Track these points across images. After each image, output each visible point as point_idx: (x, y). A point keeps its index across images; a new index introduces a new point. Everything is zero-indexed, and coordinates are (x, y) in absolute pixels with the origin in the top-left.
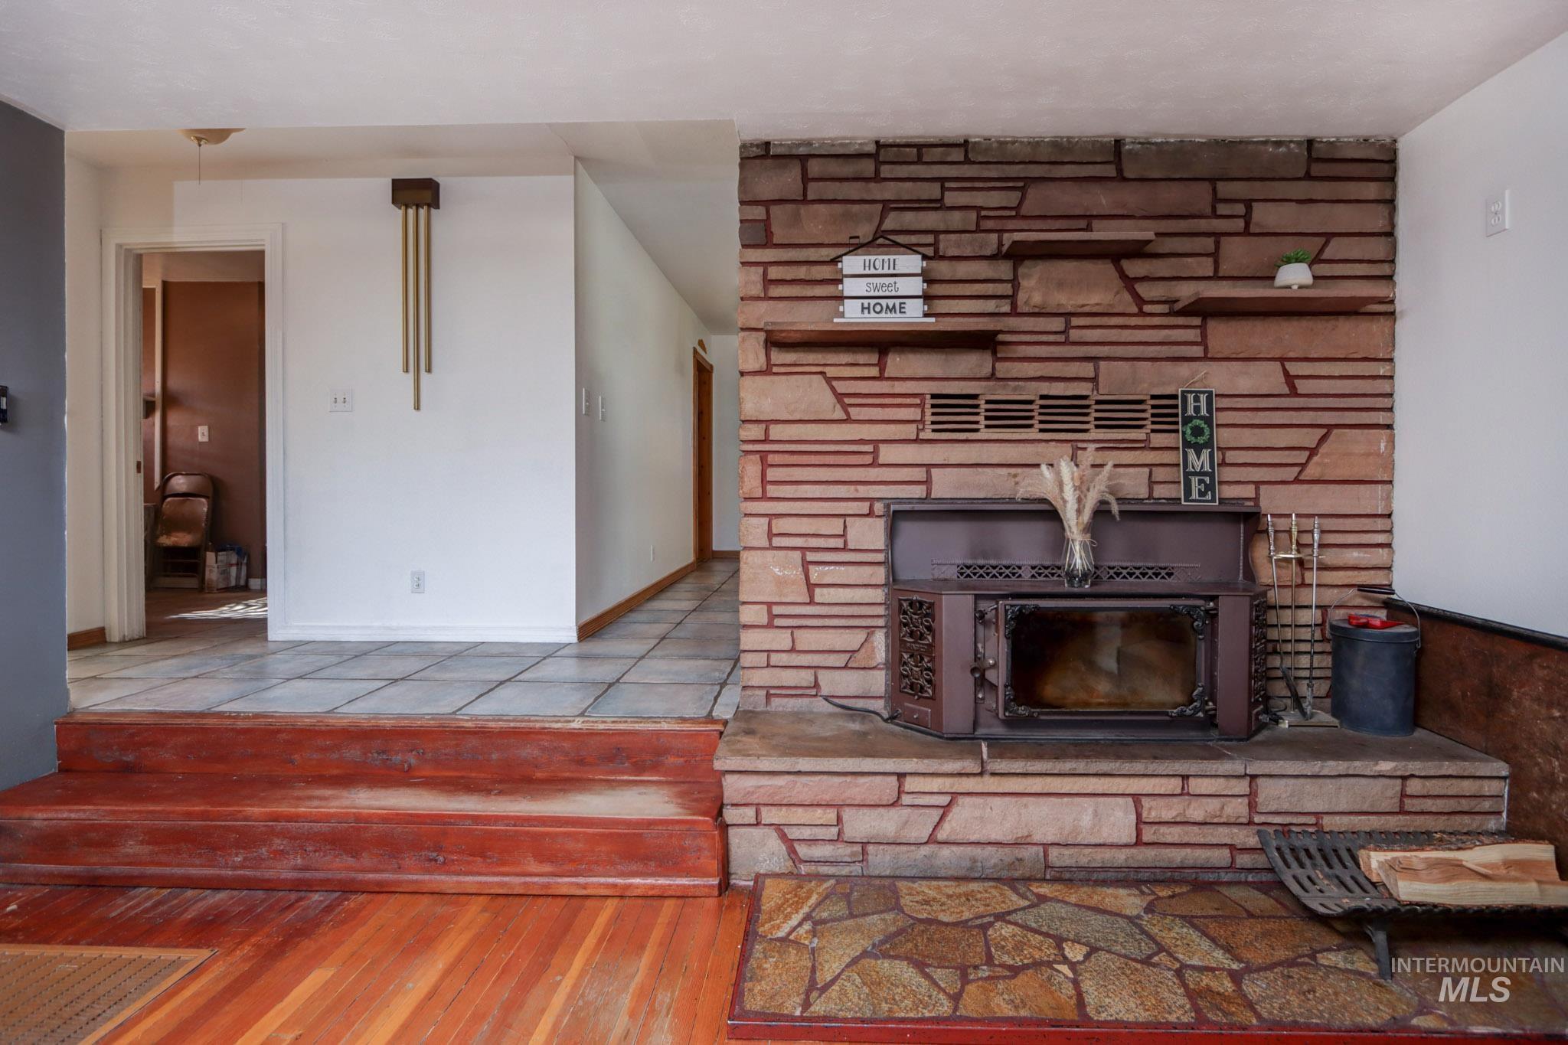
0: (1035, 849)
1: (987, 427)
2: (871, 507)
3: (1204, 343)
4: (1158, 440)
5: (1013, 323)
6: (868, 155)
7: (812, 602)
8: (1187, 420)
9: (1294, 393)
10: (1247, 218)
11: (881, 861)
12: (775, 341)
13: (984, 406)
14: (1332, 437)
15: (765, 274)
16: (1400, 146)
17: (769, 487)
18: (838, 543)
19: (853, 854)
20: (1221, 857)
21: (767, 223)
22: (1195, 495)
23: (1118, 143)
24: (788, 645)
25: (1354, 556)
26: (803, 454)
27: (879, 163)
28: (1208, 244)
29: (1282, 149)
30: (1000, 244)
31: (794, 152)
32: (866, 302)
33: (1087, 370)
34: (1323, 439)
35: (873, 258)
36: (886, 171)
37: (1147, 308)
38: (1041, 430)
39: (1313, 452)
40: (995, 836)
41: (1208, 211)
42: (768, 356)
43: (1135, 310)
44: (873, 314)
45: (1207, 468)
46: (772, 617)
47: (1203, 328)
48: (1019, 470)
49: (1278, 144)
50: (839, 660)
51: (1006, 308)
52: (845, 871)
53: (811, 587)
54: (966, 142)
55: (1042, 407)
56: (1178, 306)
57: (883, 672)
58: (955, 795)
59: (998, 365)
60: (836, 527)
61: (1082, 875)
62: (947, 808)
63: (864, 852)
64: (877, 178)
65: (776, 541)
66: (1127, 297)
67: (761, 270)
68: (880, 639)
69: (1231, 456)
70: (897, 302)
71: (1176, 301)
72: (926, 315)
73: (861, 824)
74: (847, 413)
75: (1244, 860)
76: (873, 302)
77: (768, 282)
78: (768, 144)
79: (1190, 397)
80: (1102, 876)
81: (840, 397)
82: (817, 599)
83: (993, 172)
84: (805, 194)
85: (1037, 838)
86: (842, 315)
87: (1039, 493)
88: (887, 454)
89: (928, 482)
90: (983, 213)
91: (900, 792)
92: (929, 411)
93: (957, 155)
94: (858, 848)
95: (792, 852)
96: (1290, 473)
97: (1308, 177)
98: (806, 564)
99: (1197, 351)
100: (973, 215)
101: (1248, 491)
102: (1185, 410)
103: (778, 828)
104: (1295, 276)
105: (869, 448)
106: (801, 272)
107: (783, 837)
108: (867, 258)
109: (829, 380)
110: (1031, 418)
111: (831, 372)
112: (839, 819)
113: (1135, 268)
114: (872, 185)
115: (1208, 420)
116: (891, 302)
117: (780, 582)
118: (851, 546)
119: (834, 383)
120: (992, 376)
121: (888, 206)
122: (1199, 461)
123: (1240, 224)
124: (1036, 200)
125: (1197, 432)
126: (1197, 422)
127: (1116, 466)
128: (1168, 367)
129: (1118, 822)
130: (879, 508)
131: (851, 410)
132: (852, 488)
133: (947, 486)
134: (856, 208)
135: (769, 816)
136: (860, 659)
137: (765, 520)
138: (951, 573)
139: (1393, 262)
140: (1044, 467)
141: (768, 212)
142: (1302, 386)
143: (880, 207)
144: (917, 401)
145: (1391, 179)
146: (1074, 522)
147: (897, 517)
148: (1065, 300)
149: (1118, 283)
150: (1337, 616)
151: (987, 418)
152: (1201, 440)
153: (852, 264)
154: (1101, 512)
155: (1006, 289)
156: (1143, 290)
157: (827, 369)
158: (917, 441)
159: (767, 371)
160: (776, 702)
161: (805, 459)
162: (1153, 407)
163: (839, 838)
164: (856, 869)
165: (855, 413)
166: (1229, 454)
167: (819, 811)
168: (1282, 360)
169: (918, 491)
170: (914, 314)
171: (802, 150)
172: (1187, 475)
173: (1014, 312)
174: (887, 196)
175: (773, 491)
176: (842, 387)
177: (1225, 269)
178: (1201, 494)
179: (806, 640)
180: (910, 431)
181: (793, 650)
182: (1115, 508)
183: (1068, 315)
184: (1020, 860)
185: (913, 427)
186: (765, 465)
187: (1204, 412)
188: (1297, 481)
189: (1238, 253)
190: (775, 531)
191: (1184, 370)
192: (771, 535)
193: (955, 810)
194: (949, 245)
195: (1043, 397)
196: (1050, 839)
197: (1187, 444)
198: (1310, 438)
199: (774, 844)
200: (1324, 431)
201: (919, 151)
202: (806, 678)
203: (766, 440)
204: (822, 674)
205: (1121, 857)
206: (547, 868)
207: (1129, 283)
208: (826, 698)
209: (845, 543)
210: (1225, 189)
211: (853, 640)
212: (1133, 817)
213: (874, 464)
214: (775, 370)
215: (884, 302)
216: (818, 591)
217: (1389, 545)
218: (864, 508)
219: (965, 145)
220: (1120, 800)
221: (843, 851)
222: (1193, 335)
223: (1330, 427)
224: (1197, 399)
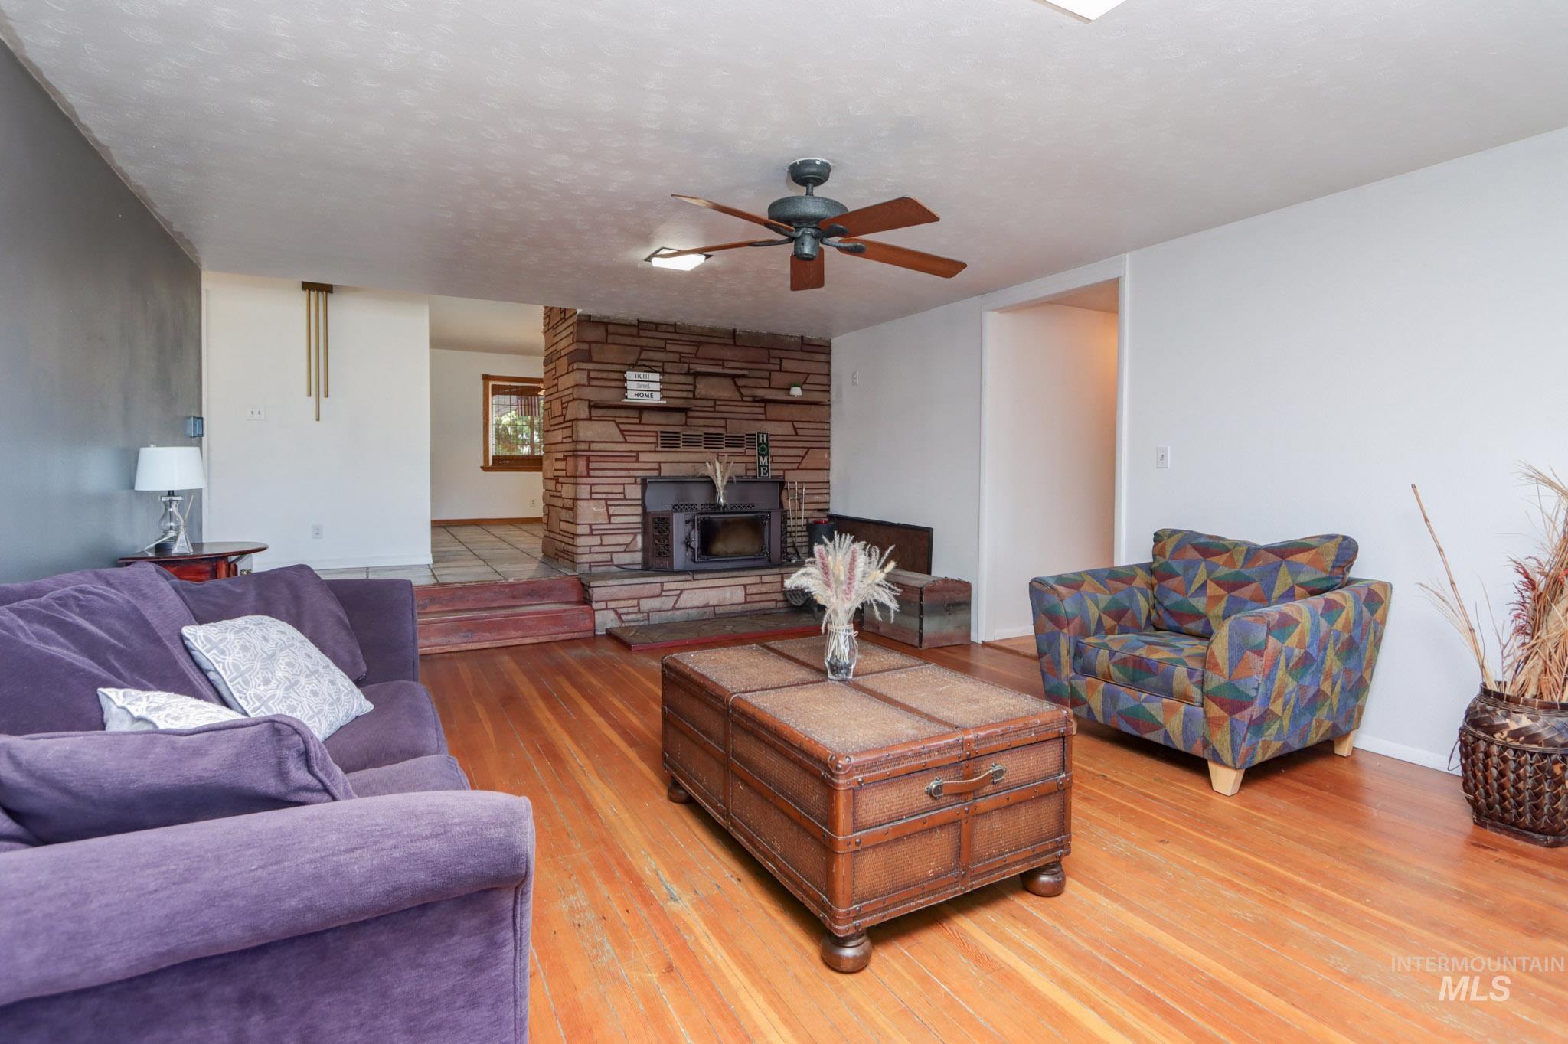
0: (709, 608)
1: (684, 446)
2: (636, 481)
3: (765, 413)
4: (749, 452)
5: (694, 402)
6: (634, 325)
7: (610, 523)
8: (759, 444)
9: (797, 435)
10: (781, 365)
11: (655, 619)
12: (593, 406)
13: (682, 437)
14: (809, 453)
15: (589, 374)
16: (832, 341)
17: (590, 471)
18: (622, 496)
19: (644, 617)
20: (772, 605)
21: (590, 351)
22: (762, 474)
23: (734, 331)
24: (599, 542)
25: (817, 498)
26: (605, 457)
27: (639, 329)
28: (766, 374)
29: (793, 339)
30: (689, 369)
31: (602, 321)
32: (637, 392)
33: (722, 423)
34: (807, 453)
35: (639, 373)
36: (642, 333)
37: (745, 399)
38: (705, 448)
39: (803, 457)
40: (696, 604)
41: (767, 361)
42: (590, 412)
43: (740, 399)
44: (639, 398)
45: (766, 464)
46: (591, 530)
47: (765, 408)
48: (696, 464)
49: (792, 337)
50: (622, 549)
51: (691, 396)
52: (642, 623)
53: (610, 516)
54: (675, 324)
55: (705, 438)
56: (757, 399)
57: (641, 553)
58: (682, 591)
59: (688, 420)
60: (620, 489)
61: (727, 616)
62: (679, 596)
63: (649, 616)
64: (638, 336)
65: (594, 496)
66: (738, 394)
67: (586, 372)
68: (639, 538)
69: (776, 459)
70: (650, 393)
71: (756, 396)
72: (661, 399)
73: (647, 605)
74: (625, 439)
75: (780, 605)
76: (640, 392)
77: (589, 378)
78: (590, 316)
79: (760, 436)
80: (733, 615)
81: (622, 432)
82: (612, 521)
83: (685, 338)
84: (607, 340)
85: (711, 603)
86: (626, 397)
87: (706, 474)
88: (643, 457)
89: (659, 469)
90: (683, 355)
91: (662, 590)
92: (659, 439)
93: (672, 329)
94: (646, 614)
95: (620, 618)
96: (795, 466)
97: (802, 350)
98: (607, 506)
99: (763, 417)
100: (678, 355)
101: (781, 473)
102: (758, 441)
103: (615, 610)
104: (796, 391)
105: (635, 454)
106: (605, 375)
107: (616, 613)
108: (637, 373)
109: (617, 424)
110: (701, 442)
111: (618, 420)
112: (639, 604)
113: (741, 382)
114: (636, 339)
115: (767, 445)
116: (647, 393)
117: (596, 514)
118: (627, 497)
119: (620, 425)
120: (686, 425)
121: (643, 349)
122: (763, 461)
123: (778, 367)
124: (704, 351)
125: (763, 449)
126: (763, 445)
127: (735, 463)
128: (752, 422)
129: (738, 595)
130: (639, 480)
131: (627, 438)
132: (627, 472)
133: (667, 471)
134: (629, 348)
135: (612, 605)
136: (631, 548)
137: (588, 487)
138: (669, 508)
139: (830, 385)
140: (707, 463)
141: (590, 347)
142: (800, 432)
143: (639, 349)
144: (655, 434)
145: (829, 354)
146: (720, 484)
147: (644, 483)
148: (714, 394)
149: (733, 387)
150: (811, 521)
151: (683, 442)
152: (764, 453)
153: (630, 375)
154: (730, 481)
155: (691, 388)
156: (743, 391)
157: (616, 419)
158: (655, 451)
159: (590, 419)
160: (593, 569)
161: (606, 459)
162: (747, 439)
163: (639, 612)
164: (646, 622)
165: (629, 439)
166: (774, 458)
167: (630, 601)
168: (793, 422)
169: (655, 473)
170: (656, 399)
171: (605, 320)
172: (760, 466)
173: (694, 398)
174: (643, 344)
175: (592, 473)
176: (623, 427)
177: (773, 384)
178: (765, 474)
179: (608, 540)
180: (651, 447)
181: (601, 545)
182: (735, 480)
183: (715, 400)
184: (705, 612)
185: (653, 446)
186: (589, 461)
187: (765, 441)
188: (798, 469)
189: (778, 379)
190: (593, 491)
191: (758, 424)
192: (591, 493)
193: (682, 596)
194: (668, 367)
195: (705, 434)
196: (716, 603)
197: (759, 454)
198: (802, 452)
199: (611, 614)
200: (806, 450)
201: (657, 326)
202: (606, 557)
203: (589, 450)
204: (614, 555)
205: (740, 608)
206: (519, 634)
207: (738, 388)
208: (616, 566)
209: (625, 496)
210: (774, 353)
211: (627, 539)
212: (744, 592)
213: (637, 461)
214: (593, 418)
215: (644, 392)
216: (612, 518)
217: (828, 494)
218: (632, 480)
219: (675, 325)
220: (739, 587)
221: (640, 616)
222: (761, 410)
223: (809, 448)
224: (763, 436)
